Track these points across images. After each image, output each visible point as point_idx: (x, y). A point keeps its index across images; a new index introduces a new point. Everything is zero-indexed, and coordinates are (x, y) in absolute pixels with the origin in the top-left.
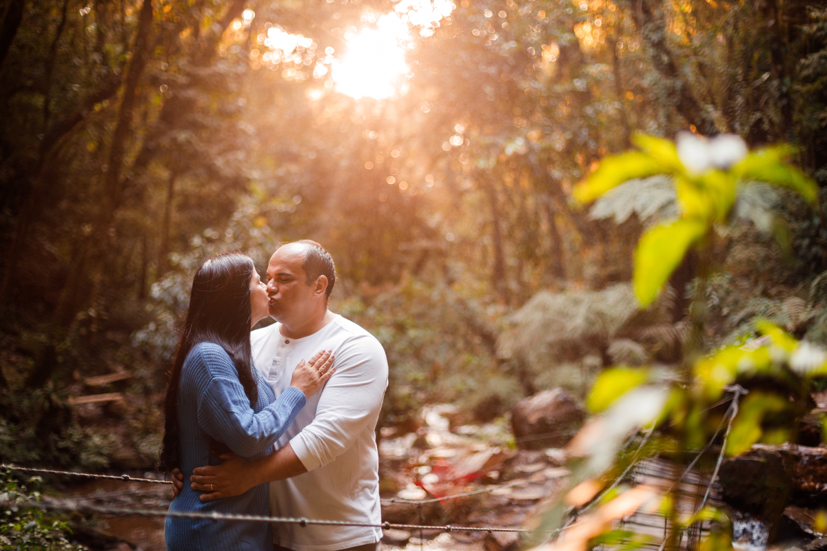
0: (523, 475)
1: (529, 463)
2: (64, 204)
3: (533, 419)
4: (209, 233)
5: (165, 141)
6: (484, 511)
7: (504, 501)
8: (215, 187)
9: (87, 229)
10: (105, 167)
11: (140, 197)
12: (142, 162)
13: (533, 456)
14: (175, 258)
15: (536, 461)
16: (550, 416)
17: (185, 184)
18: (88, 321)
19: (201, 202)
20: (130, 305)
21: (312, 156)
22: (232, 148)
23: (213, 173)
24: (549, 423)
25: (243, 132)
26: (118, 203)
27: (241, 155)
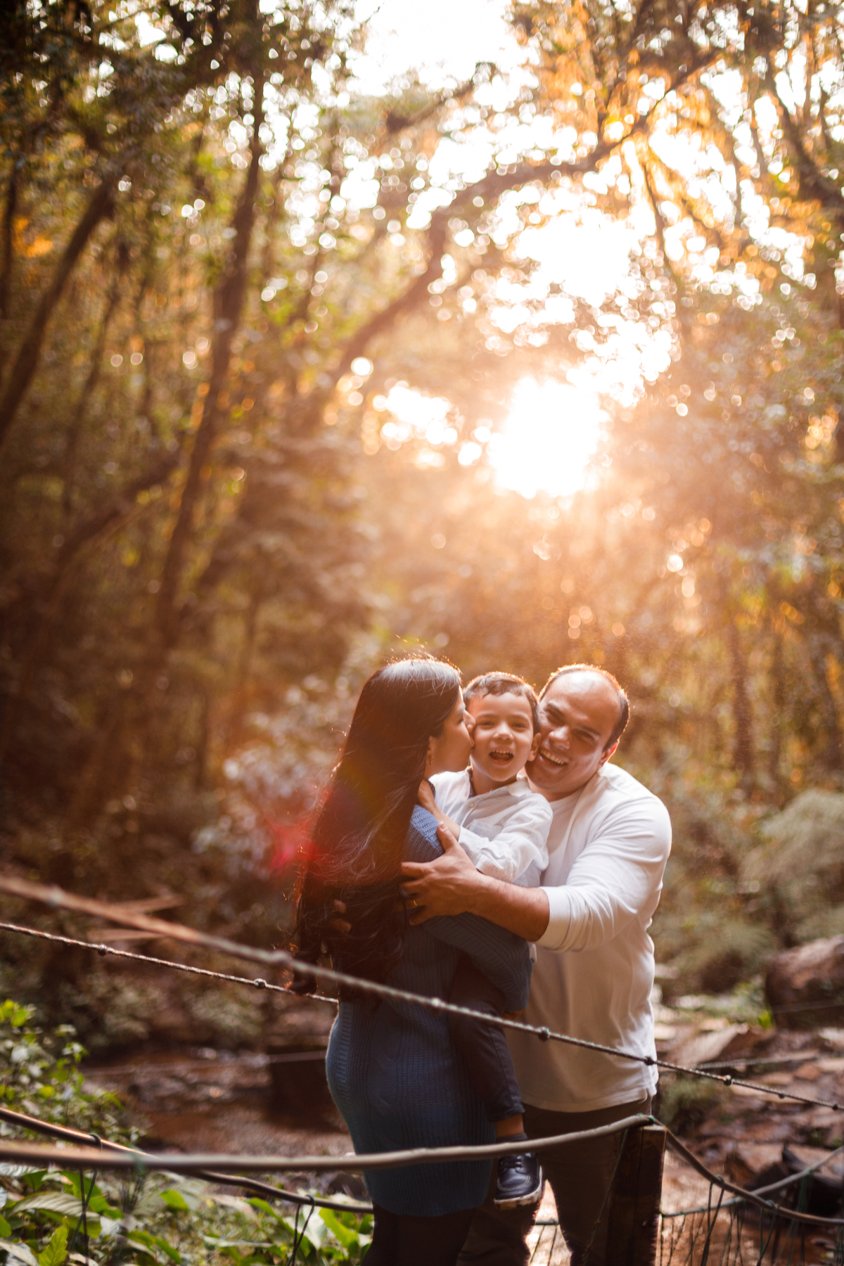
0: (787, 1067)
1: (792, 1050)
2: (88, 643)
3: (800, 981)
4: (313, 683)
5: (244, 550)
6: (725, 1119)
7: (757, 1104)
8: (315, 621)
9: (126, 678)
10: (155, 586)
11: (204, 633)
12: (209, 579)
13: (799, 1039)
14: (260, 721)
15: (804, 1047)
16: (826, 978)
17: (273, 614)
18: (123, 817)
19: (297, 642)
20: (182, 797)
21: (465, 572)
22: (344, 560)
23: (314, 598)
24: (826, 988)
25: (362, 538)
26: (171, 641)
27: (357, 570)
